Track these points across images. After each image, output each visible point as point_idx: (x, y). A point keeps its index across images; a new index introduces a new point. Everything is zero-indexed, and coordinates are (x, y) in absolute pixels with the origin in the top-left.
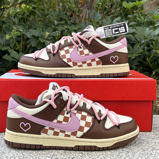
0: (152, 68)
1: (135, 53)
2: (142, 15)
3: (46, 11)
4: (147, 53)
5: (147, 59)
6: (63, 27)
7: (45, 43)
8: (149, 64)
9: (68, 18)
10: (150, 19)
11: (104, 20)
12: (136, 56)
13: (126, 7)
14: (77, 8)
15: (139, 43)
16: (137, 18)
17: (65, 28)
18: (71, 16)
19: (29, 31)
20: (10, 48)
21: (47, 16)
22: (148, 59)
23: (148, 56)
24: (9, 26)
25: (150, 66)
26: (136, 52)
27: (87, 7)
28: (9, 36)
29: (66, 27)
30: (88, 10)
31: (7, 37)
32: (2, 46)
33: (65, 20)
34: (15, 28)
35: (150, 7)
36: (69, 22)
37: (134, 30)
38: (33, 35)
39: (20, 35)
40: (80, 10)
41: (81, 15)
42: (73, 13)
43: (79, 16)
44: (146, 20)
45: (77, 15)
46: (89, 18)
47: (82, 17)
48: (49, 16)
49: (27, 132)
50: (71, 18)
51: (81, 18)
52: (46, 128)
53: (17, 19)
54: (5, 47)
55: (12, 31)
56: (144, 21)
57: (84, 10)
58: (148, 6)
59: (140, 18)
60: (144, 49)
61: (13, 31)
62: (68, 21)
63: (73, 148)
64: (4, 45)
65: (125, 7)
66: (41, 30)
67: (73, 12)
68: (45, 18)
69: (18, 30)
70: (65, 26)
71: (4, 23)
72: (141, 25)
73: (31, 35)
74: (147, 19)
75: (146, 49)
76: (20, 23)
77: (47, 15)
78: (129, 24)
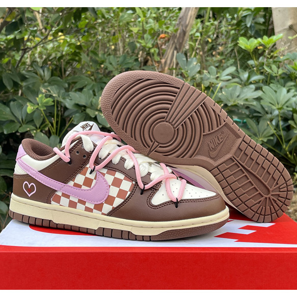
0: (293, 162)
1: (261, 134)
2: (274, 62)
3: (100, 55)
4: (282, 133)
5: (284, 146)
7: (98, 117)
8: (286, 155)
10: (288, 70)
11: (205, 72)
12: (262, 141)
13: (245, 47)
14: (156, 49)
16: (265, 68)
18: (146, 63)
19: (69, 95)
20: (34, 128)
21: (102, 64)
22: (286, 146)
23: (285, 140)
24: (34, 84)
25: (289, 158)
26: (263, 133)
27: (174, 46)
28: (33, 106)
30: (175, 52)
31: (30, 108)
32: (20, 122)
34: (44, 91)
35: (289, 44)
38: (77, 102)
39: (53, 104)
40: (162, 49)
41: (163, 61)
42: (149, 57)
43: (159, 62)
44: (280, 71)
45: (156, 60)
46: (177, 64)
47: (166, 62)
48: (104, 64)
51: (163, 65)
53: (48, 68)
54: (24, 126)
55: (38, 97)
56: (278, 72)
57: (169, 51)
58: (285, 44)
59: (271, 68)
60: (277, 126)
61: (40, 96)
64: (24, 120)
65: (243, 47)
66: (91, 92)
67: (149, 54)
68: (98, 67)
69: (48, 93)
71: (24, 78)
72: (272, 81)
73: (73, 102)
74: (283, 69)
75: (282, 126)
76: (53, 77)
77: (102, 62)
78: (249, 78)
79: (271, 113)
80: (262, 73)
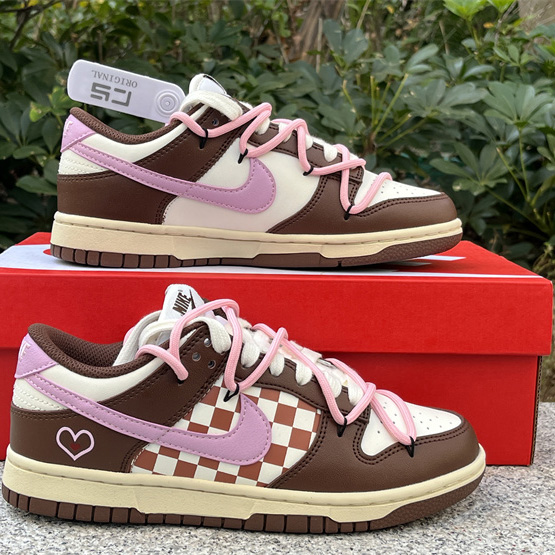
0: (546, 230)
1: (483, 174)
2: (514, 41)
3: (174, 22)
4: (526, 175)
5: (528, 198)
6: (233, 78)
8: (533, 214)
9: (253, 45)
10: (540, 56)
11: (378, 55)
12: (486, 186)
13: (458, 11)
14: (282, 14)
15: (498, 138)
16: (497, 51)
17: (237, 82)
18: (263, 39)
20: (43, 151)
21: (176, 38)
22: (532, 198)
23: (530, 186)
24: (44, 71)
25: (537, 222)
26: (487, 172)
27: (319, 10)
28: (41, 108)
29: (242, 79)
30: (320, 20)
31: (34, 112)
32: (16, 142)
33: (239, 53)
34: (62, 81)
35: (542, 11)
36: (253, 62)
37: (483, 94)
40: (296, 18)
41: (298, 39)
42: (269, 31)
43: (289, 41)
44: (525, 59)
45: (284, 35)
46: (326, 47)
47: (302, 43)
48: (182, 38)
49: (82, 463)
50: (260, 48)
51: (298, 48)
52: (148, 448)
53: (72, 47)
54: (25, 147)
55: (51, 91)
56: (520, 60)
57: (309, 21)
58: (536, 9)
59: (507, 52)
60: (516, 162)
61: (55, 90)
62: (250, 57)
63: (243, 521)
64: (24, 138)
65: (453, 11)
67: (270, 25)
68: (170, 45)
70: (240, 74)
71: (23, 60)
72: (508, 76)
74: (529, 54)
75: (526, 161)
77: (177, 35)
78: (464, 69)
79: (505, 139)
80: (489, 63)
